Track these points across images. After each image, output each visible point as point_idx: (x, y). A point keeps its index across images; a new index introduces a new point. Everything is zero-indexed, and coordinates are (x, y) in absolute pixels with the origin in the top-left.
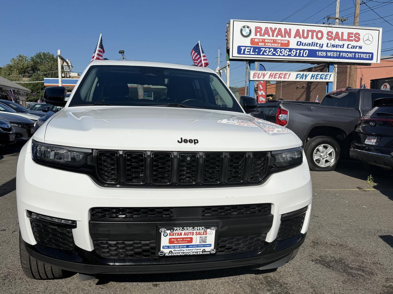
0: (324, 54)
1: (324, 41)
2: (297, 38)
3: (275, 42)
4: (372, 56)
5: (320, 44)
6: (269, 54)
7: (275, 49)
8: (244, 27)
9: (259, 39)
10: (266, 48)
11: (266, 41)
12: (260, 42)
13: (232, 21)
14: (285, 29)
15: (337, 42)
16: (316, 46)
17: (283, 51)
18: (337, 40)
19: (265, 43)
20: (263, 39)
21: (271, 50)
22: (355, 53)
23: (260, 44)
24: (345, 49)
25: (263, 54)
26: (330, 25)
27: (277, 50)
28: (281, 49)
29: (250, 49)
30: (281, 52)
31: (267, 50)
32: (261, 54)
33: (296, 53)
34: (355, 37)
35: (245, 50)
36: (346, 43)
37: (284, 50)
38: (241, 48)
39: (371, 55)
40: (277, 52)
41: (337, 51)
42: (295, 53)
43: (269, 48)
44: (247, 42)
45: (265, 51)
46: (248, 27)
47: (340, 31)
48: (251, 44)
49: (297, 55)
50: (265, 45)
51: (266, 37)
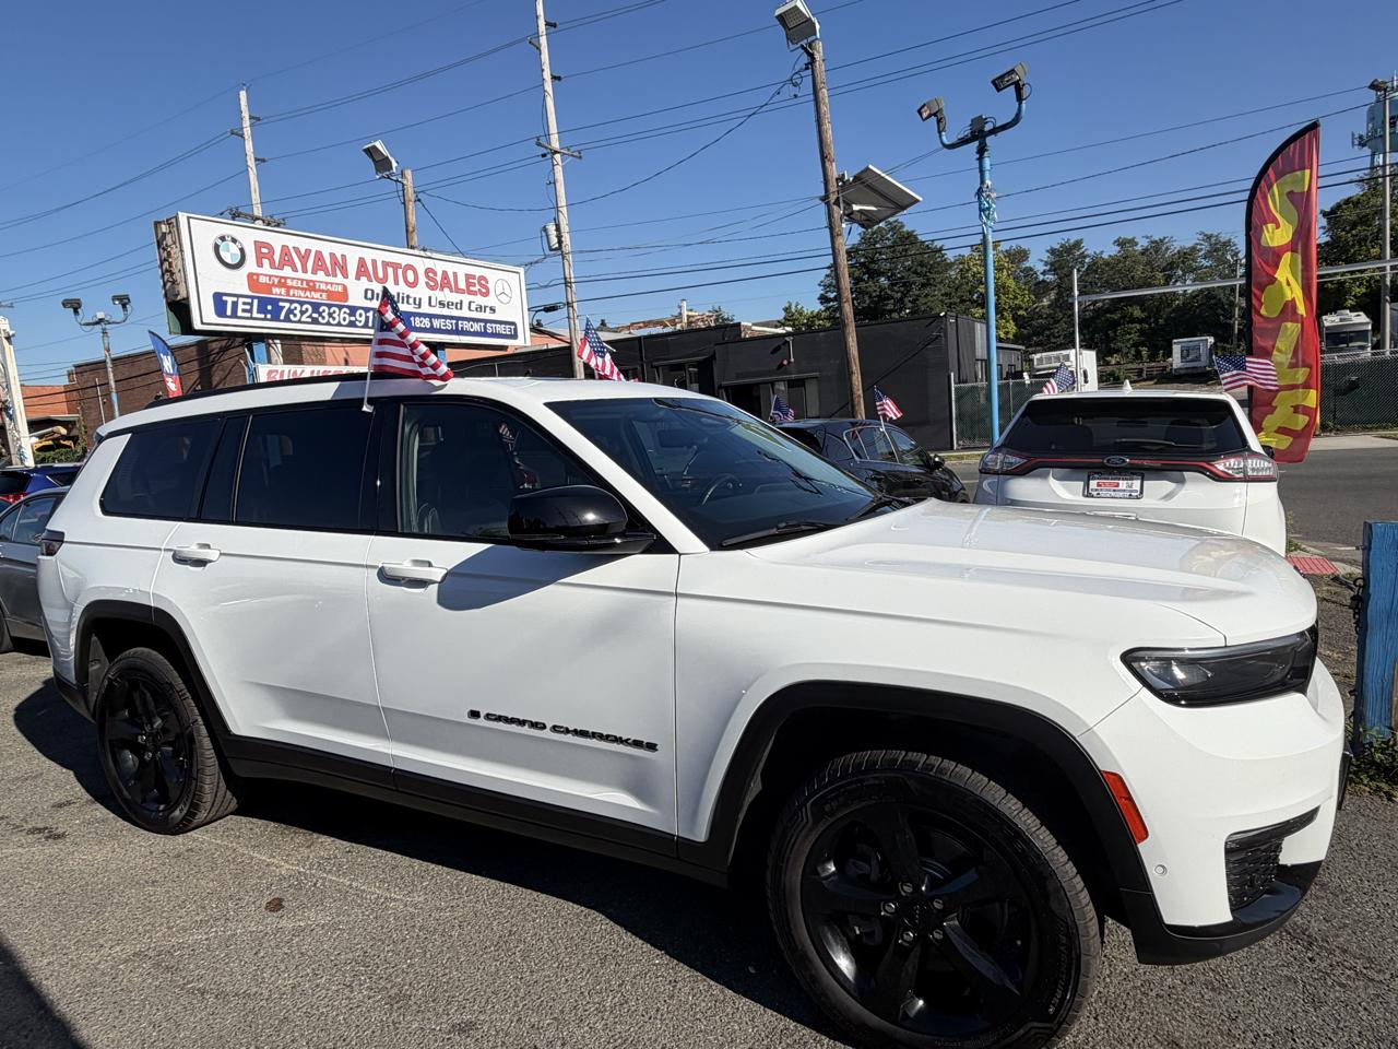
0: (426, 323)
1: (421, 291)
2: (364, 279)
3: (311, 286)
4: (516, 330)
5: (415, 299)
6: (304, 319)
7: (316, 307)
8: (223, 238)
9: (270, 276)
10: (292, 302)
11: (289, 283)
12: (273, 285)
13: (182, 217)
14: (332, 255)
15: (447, 295)
16: (408, 302)
17: (334, 312)
18: (446, 290)
19: (288, 288)
20: (281, 278)
21: (307, 310)
22: (486, 321)
23: (275, 290)
24: (465, 313)
25: (287, 319)
26: (429, 254)
27: (321, 310)
28: (330, 306)
29: (251, 304)
30: (330, 315)
31: (296, 308)
32: (282, 317)
33: (367, 318)
34: (481, 285)
35: (235, 305)
36: (466, 298)
37: (337, 309)
38: (225, 298)
39: (513, 327)
40: (320, 314)
41: (452, 318)
42: (363, 319)
43: (302, 303)
44: (236, 283)
45: (290, 311)
46: (234, 241)
47: (450, 268)
48: (251, 287)
49: (370, 325)
50: (288, 295)
51: (287, 272)
